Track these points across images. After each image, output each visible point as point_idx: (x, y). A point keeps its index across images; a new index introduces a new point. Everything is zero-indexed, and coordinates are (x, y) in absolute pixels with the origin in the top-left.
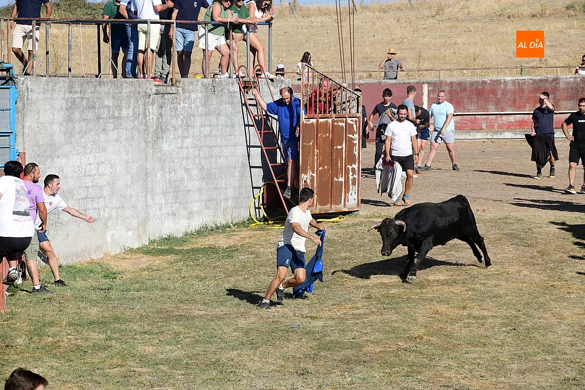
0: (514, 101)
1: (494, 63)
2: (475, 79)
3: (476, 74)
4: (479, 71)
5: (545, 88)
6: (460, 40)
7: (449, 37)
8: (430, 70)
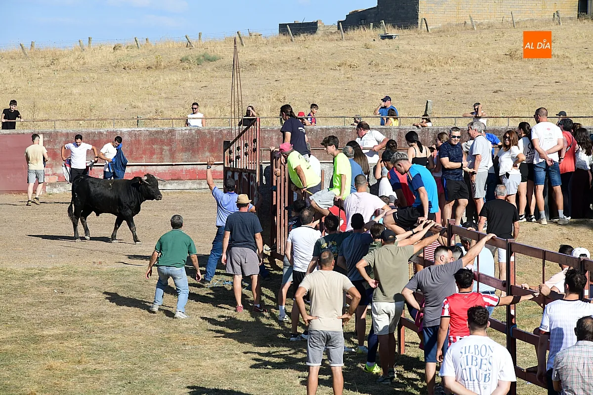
0: (130, 152)
1: (111, 114)
2: (92, 130)
3: (92, 125)
4: (95, 122)
5: (161, 139)
6: (75, 91)
7: (64, 88)
8: (46, 120)
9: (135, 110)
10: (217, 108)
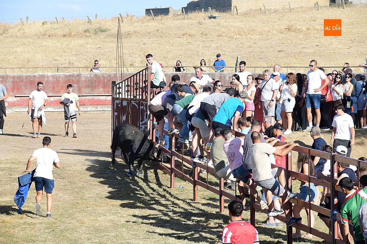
0: (53, 88)
1: (41, 64)
2: (29, 74)
3: (29, 71)
4: (31, 69)
5: (72, 80)
6: (19, 50)
7: (11, 48)
8: (0, 68)
9: (56, 62)
10: (107, 61)
